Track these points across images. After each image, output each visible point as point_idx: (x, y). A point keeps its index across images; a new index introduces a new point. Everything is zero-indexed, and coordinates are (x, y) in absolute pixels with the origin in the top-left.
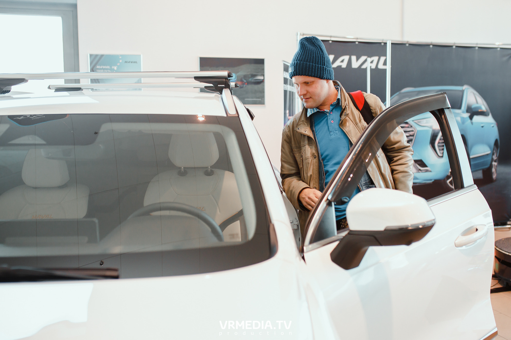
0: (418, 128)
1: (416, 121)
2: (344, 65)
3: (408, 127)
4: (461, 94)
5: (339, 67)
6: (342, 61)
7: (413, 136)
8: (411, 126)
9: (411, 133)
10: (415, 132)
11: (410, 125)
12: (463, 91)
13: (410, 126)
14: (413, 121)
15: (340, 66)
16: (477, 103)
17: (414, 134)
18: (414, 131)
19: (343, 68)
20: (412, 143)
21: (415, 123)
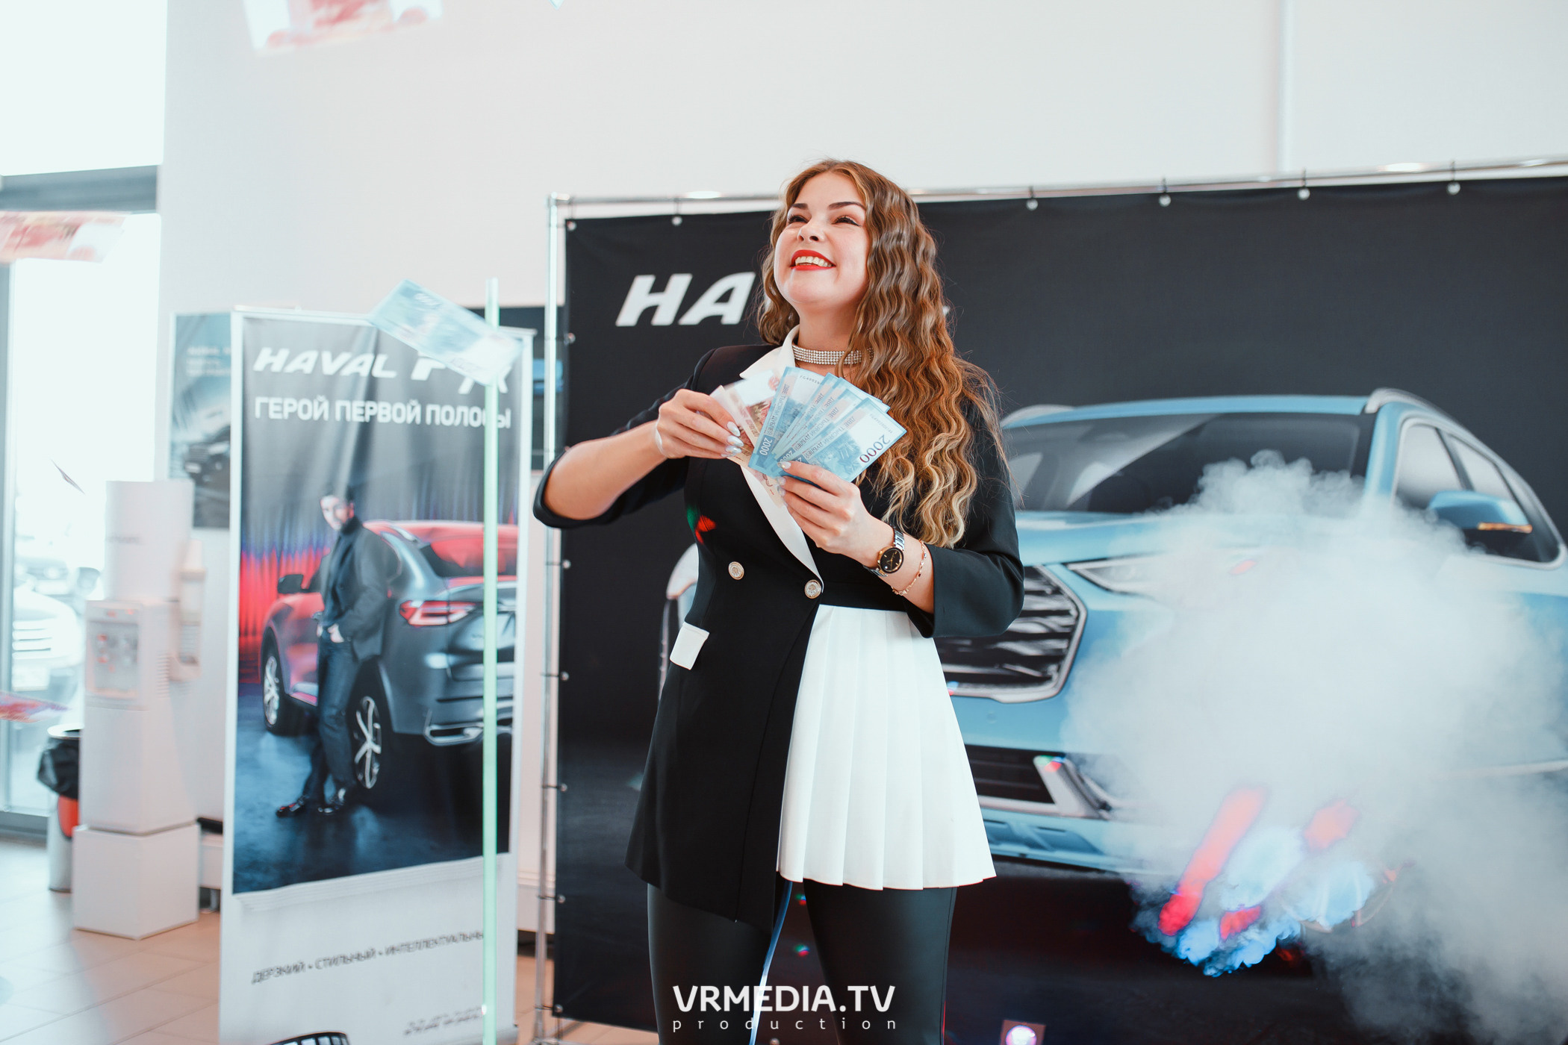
0: (1095, 602)
1: (1079, 567)
2: (732, 314)
3: (1040, 593)
4: (1355, 433)
5: (714, 321)
6: (725, 298)
7: (1066, 635)
8: (1057, 591)
9: (1055, 623)
10: (1078, 618)
11: (1048, 583)
12: (1367, 423)
13: (1048, 590)
14: (1065, 564)
15: (717, 319)
16: (1467, 484)
17: (1073, 628)
18: (1073, 612)
19: (730, 327)
20: (1059, 670)
21: (1075, 572)
